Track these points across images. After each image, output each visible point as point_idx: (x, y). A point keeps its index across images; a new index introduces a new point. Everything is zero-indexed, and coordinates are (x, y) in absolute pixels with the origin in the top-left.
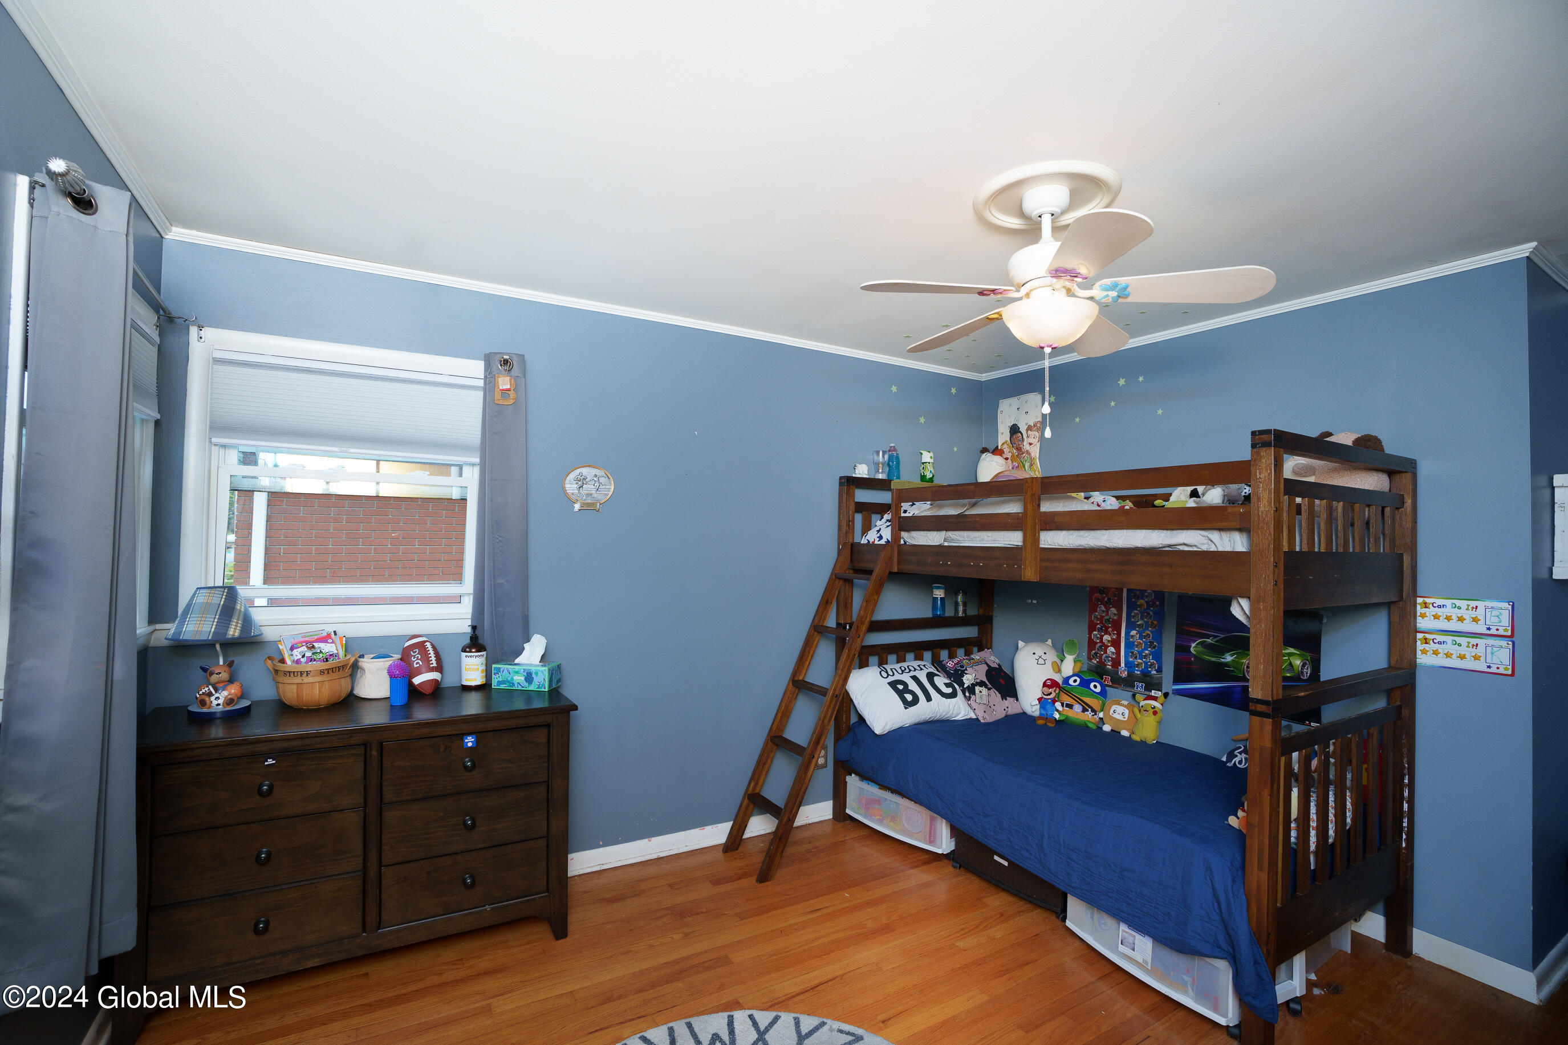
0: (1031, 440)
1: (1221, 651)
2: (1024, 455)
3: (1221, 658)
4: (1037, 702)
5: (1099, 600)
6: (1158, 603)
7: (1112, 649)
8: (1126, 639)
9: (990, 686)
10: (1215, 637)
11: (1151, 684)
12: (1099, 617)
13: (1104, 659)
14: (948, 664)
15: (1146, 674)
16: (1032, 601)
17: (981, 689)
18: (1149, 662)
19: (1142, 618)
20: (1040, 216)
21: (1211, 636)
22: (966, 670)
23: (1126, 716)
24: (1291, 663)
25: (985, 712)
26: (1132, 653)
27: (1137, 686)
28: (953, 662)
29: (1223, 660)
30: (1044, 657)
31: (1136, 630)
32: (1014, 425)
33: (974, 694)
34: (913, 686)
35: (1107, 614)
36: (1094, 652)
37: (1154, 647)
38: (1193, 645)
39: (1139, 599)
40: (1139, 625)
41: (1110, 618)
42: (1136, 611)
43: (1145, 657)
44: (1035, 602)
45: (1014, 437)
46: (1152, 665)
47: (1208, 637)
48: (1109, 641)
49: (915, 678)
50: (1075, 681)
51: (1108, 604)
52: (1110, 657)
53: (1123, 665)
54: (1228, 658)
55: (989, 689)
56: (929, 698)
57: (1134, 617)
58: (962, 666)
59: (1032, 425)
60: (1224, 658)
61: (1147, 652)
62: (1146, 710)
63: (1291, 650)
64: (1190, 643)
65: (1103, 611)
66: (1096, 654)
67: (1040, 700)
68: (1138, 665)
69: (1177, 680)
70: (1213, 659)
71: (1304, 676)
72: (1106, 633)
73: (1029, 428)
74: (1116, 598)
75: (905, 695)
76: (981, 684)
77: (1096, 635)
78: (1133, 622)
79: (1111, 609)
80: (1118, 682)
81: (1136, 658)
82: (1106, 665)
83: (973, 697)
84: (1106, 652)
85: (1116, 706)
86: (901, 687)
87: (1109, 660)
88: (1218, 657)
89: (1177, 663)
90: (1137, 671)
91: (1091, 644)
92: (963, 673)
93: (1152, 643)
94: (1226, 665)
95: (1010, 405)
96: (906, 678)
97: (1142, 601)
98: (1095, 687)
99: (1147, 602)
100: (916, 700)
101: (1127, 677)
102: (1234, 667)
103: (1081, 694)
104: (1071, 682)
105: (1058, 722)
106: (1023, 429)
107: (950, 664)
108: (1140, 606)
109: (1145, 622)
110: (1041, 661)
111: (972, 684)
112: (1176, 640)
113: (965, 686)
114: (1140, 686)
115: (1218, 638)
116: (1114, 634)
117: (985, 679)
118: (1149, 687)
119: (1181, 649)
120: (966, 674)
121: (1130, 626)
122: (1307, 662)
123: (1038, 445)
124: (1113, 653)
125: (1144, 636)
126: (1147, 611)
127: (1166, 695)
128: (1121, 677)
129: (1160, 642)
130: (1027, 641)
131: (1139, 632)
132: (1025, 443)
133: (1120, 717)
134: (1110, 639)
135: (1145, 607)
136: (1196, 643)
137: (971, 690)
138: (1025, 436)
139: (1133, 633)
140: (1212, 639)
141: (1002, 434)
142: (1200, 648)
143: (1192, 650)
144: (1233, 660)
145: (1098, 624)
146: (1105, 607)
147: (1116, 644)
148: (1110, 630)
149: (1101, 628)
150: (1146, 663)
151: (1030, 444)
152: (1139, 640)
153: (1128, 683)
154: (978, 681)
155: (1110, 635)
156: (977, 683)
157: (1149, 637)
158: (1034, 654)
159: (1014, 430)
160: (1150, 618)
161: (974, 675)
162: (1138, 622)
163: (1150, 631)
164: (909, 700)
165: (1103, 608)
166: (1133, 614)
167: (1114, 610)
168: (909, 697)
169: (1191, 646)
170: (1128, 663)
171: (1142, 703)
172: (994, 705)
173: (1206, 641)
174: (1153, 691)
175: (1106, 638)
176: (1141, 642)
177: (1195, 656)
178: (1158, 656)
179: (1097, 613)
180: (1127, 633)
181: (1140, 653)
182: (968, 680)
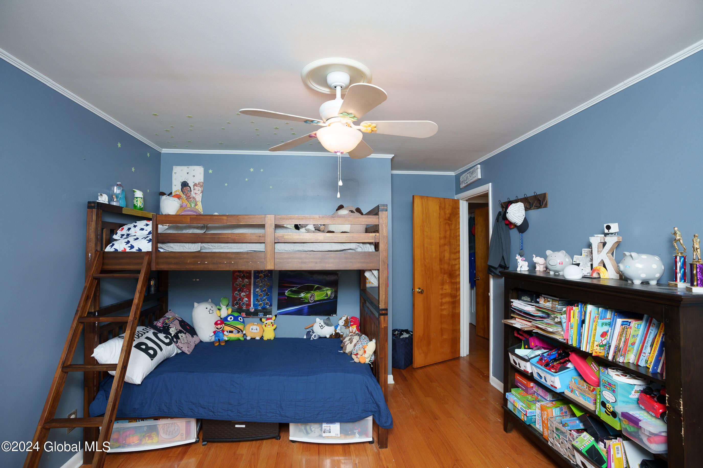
0: (196, 191)
1: (298, 292)
2: (191, 199)
3: (299, 295)
4: (213, 334)
5: (238, 276)
6: (269, 275)
7: (246, 299)
8: (254, 293)
9: (185, 332)
10: (297, 287)
11: (266, 312)
12: (238, 284)
13: (242, 305)
14: (158, 325)
15: (264, 308)
16: (196, 280)
17: (181, 334)
18: (266, 302)
19: (262, 283)
20: (335, 87)
21: (295, 287)
22: (169, 325)
23: (258, 330)
24: (327, 293)
25: (188, 347)
26: (257, 299)
27: (260, 315)
28: (160, 322)
29: (300, 296)
30: (212, 309)
31: (259, 288)
32: (184, 181)
33: (179, 338)
34: (150, 344)
35: (243, 282)
36: (236, 302)
37: (268, 295)
38: (286, 292)
39: (260, 274)
40: (260, 286)
41: (245, 284)
42: (258, 280)
43: (264, 300)
44: (198, 280)
45: (185, 188)
46: (267, 304)
47: (293, 287)
48: (244, 295)
49: (148, 338)
50: (231, 318)
51: (243, 278)
52: (245, 303)
53: (252, 306)
54: (302, 295)
55: (185, 334)
56: (161, 349)
57: (257, 282)
58: (166, 324)
59: (197, 183)
60: (300, 295)
61: (265, 298)
62: (269, 325)
63: (328, 288)
64: (285, 291)
65: (241, 281)
66: (237, 303)
67: (214, 332)
68: (260, 305)
69: (279, 308)
70: (296, 296)
71: (331, 298)
72: (242, 292)
73: (195, 185)
74: (248, 274)
75: (149, 351)
76: (180, 332)
77: (237, 293)
78: (257, 285)
79: (245, 280)
80: (249, 314)
81: (259, 301)
82: (243, 307)
83: (179, 341)
84: (242, 301)
85: (252, 326)
86: (144, 347)
87: (244, 305)
88: (297, 295)
89: (279, 300)
90: (260, 307)
91: (234, 298)
92: (168, 328)
93: (267, 293)
94: (301, 298)
95: (182, 170)
96: (143, 340)
97: (261, 274)
98: (241, 319)
99: (264, 275)
100: (155, 353)
101: (254, 311)
102: (304, 299)
103: (236, 324)
104: (229, 319)
105: (227, 342)
106: (191, 185)
107: (159, 324)
108: (260, 277)
109: (263, 284)
110: (211, 312)
111: (176, 333)
112: (278, 290)
113: (172, 335)
114: (261, 315)
115: (298, 287)
116: (247, 292)
117: (181, 329)
118: (265, 315)
119: (281, 294)
120: (171, 328)
121: (256, 286)
122: (333, 292)
123: (201, 195)
124: (247, 301)
125: (263, 290)
126: (264, 279)
127: (276, 316)
128: (251, 312)
129: (271, 292)
130: (198, 302)
131: (260, 289)
132: (192, 193)
133: (256, 331)
134: (245, 294)
135: (263, 277)
136: (287, 291)
137: (176, 336)
138: (192, 189)
139: (258, 290)
140: (295, 288)
141: (175, 185)
142: (290, 293)
143: (286, 294)
144: (304, 296)
145: (238, 288)
146: (242, 279)
147: (249, 296)
148: (245, 290)
149: (240, 290)
150: (264, 303)
151: (196, 194)
152: (261, 293)
153: (255, 314)
154: (178, 330)
155: (245, 292)
156: (178, 331)
157: (266, 291)
158: (207, 308)
159: (185, 185)
160: (266, 282)
161: (175, 327)
162: (260, 284)
163: (266, 288)
164: (152, 354)
165: (240, 279)
166: (257, 281)
167: (247, 280)
168: (151, 352)
169: (285, 292)
170: (255, 304)
171: (266, 322)
172: (190, 342)
173: (292, 289)
174: (267, 315)
175: (243, 294)
176: (262, 293)
177: (287, 297)
178: (270, 299)
179: (237, 283)
180: (254, 290)
181: (261, 299)
182: (173, 331)
